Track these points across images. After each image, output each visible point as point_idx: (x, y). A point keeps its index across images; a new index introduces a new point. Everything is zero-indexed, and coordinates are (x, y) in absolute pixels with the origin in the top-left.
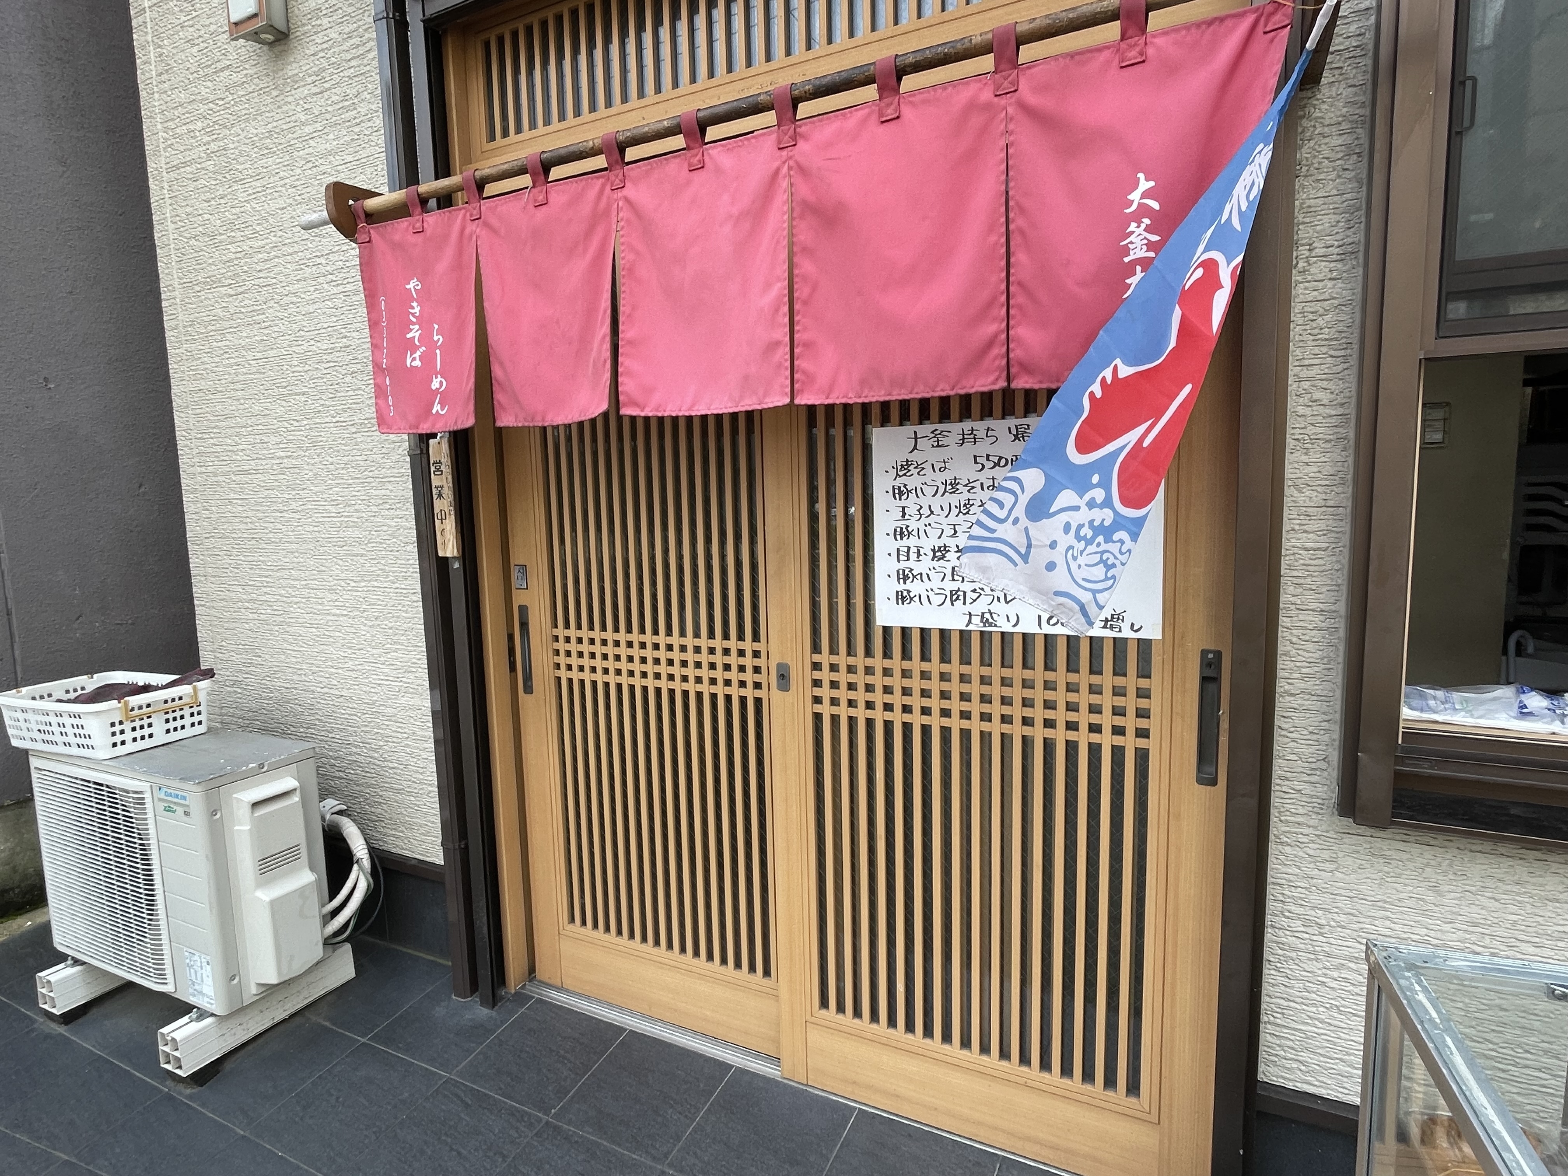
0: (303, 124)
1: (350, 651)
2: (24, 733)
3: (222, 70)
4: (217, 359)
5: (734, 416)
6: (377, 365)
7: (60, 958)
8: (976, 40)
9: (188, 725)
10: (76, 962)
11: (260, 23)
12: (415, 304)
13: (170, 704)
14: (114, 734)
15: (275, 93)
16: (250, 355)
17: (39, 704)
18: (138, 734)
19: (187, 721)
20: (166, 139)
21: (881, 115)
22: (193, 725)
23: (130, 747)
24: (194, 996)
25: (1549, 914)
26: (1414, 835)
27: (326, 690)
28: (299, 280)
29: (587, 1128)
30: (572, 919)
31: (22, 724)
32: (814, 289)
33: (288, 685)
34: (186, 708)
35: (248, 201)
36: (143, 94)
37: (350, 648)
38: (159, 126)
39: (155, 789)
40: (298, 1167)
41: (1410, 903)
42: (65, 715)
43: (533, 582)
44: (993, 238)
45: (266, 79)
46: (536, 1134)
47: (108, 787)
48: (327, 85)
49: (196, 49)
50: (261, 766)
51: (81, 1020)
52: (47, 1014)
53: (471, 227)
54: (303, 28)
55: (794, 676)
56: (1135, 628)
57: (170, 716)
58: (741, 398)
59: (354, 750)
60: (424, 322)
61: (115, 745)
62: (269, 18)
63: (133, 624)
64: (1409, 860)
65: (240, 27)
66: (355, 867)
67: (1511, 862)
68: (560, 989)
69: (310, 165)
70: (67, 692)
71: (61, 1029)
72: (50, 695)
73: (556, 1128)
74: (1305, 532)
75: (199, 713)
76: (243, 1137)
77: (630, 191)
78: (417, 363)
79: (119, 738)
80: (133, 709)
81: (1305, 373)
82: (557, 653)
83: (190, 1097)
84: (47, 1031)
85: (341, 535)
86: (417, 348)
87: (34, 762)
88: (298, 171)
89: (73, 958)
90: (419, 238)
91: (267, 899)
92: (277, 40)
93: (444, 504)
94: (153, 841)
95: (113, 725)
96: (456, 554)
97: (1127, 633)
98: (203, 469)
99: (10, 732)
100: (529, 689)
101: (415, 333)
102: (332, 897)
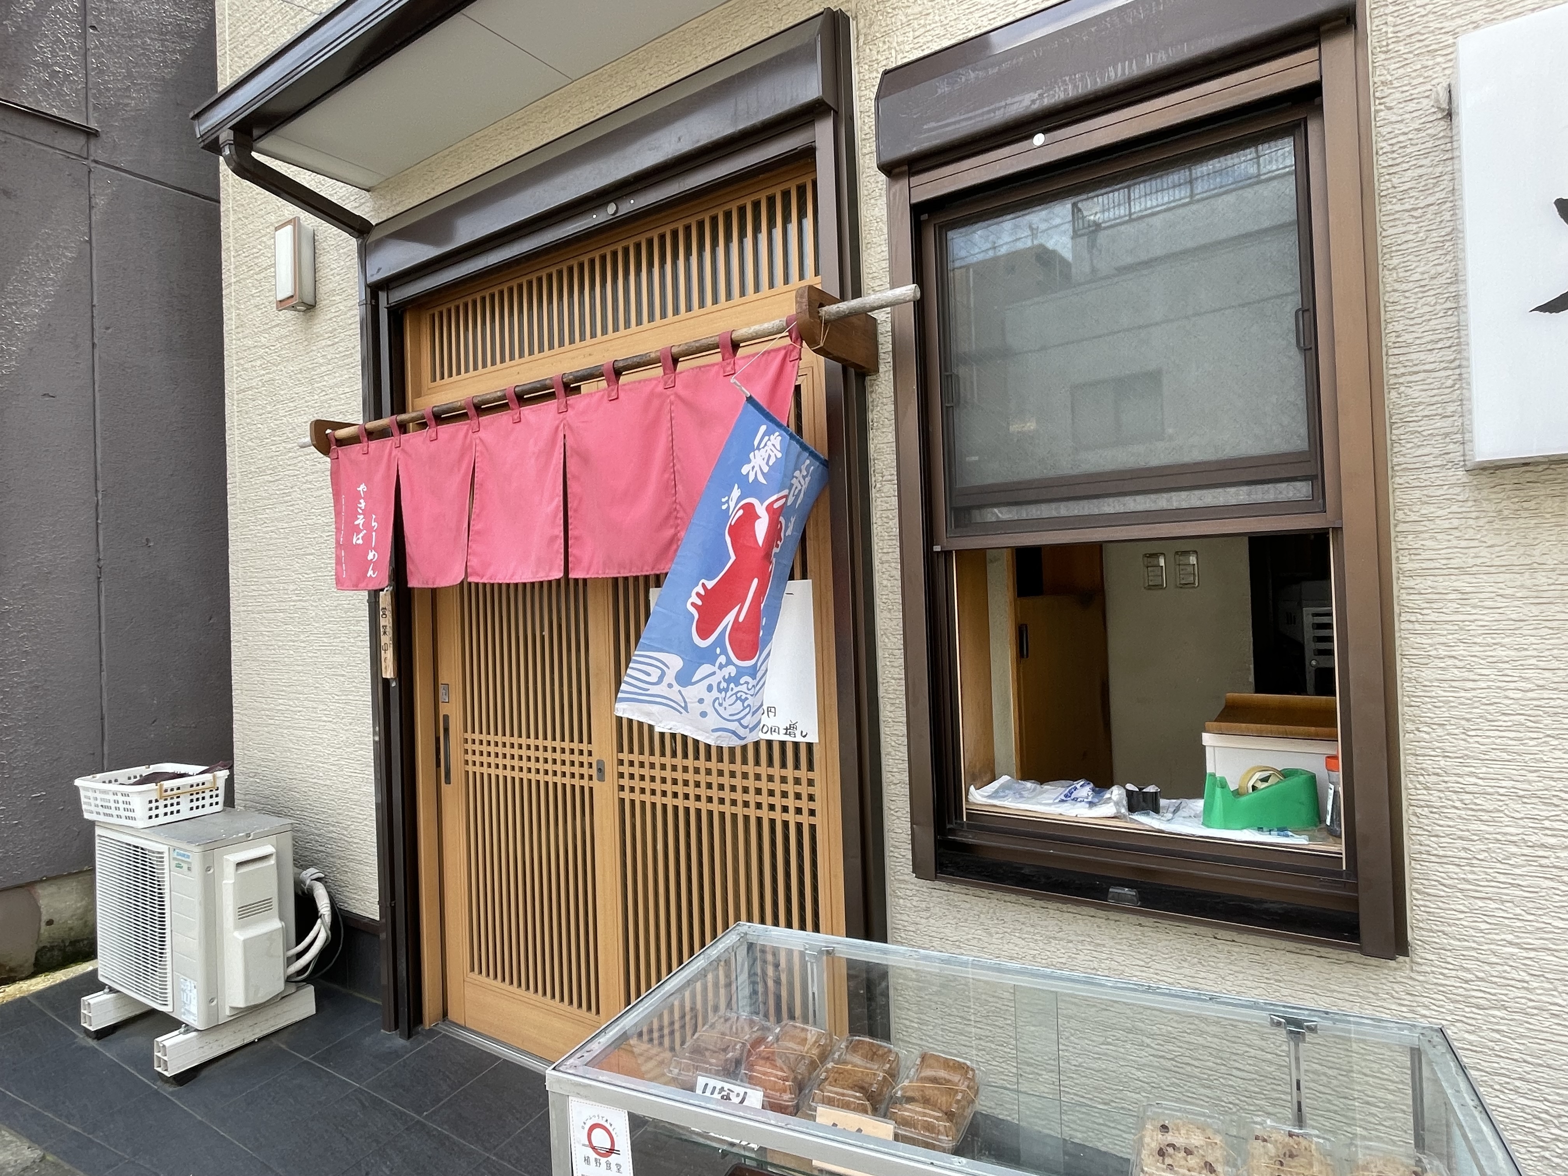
0: (322, 365)
1: (332, 750)
2: (93, 808)
3: (274, 327)
4: (259, 528)
5: (533, 584)
6: (337, 542)
7: (101, 987)
8: (653, 355)
9: (207, 805)
10: (112, 990)
11: (294, 302)
12: (362, 501)
13: (195, 788)
14: (151, 809)
15: (306, 343)
16: (280, 525)
17: (107, 786)
18: (169, 809)
19: (207, 801)
20: (238, 372)
21: (609, 396)
22: (211, 805)
23: (162, 820)
24: (184, 1014)
25: (1053, 949)
26: (972, 890)
27: (315, 780)
28: (313, 473)
29: (446, 1127)
30: (473, 970)
31: (92, 801)
32: (581, 500)
33: (290, 777)
34: (207, 791)
35: (285, 416)
36: (226, 340)
37: (332, 747)
38: (234, 362)
39: (171, 850)
40: (232, 1143)
41: (974, 942)
42: (119, 794)
43: (453, 697)
44: (666, 476)
45: (302, 334)
46: (407, 1129)
47: (142, 849)
48: (336, 340)
49: (259, 312)
50: (248, 835)
51: (110, 1037)
52: (86, 1031)
53: (395, 452)
54: (324, 302)
55: (608, 770)
56: (804, 734)
57: (195, 797)
58: (537, 572)
59: (331, 828)
60: (367, 513)
61: (150, 817)
62: (300, 298)
63: (195, 727)
64: (970, 909)
65: (283, 303)
66: (319, 921)
67: (1028, 909)
68: (464, 1028)
69: (324, 393)
70: (129, 778)
71: (92, 1043)
72: (116, 781)
73: (423, 1126)
74: (893, 666)
75: (217, 796)
76: (201, 1121)
77: (482, 434)
78: (360, 542)
79: (154, 813)
80: (166, 791)
81: (885, 558)
82: (466, 752)
83: (172, 1094)
84: (84, 1044)
85: (331, 659)
86: (361, 531)
87: (98, 831)
88: (316, 397)
89: (110, 988)
90: (366, 457)
91: (242, 938)
92: (308, 309)
93: (387, 639)
94: (166, 891)
95: (150, 802)
96: (392, 676)
97: (798, 739)
98: (245, 608)
99: (84, 807)
100: (448, 781)
101: (360, 521)
102: (298, 943)
